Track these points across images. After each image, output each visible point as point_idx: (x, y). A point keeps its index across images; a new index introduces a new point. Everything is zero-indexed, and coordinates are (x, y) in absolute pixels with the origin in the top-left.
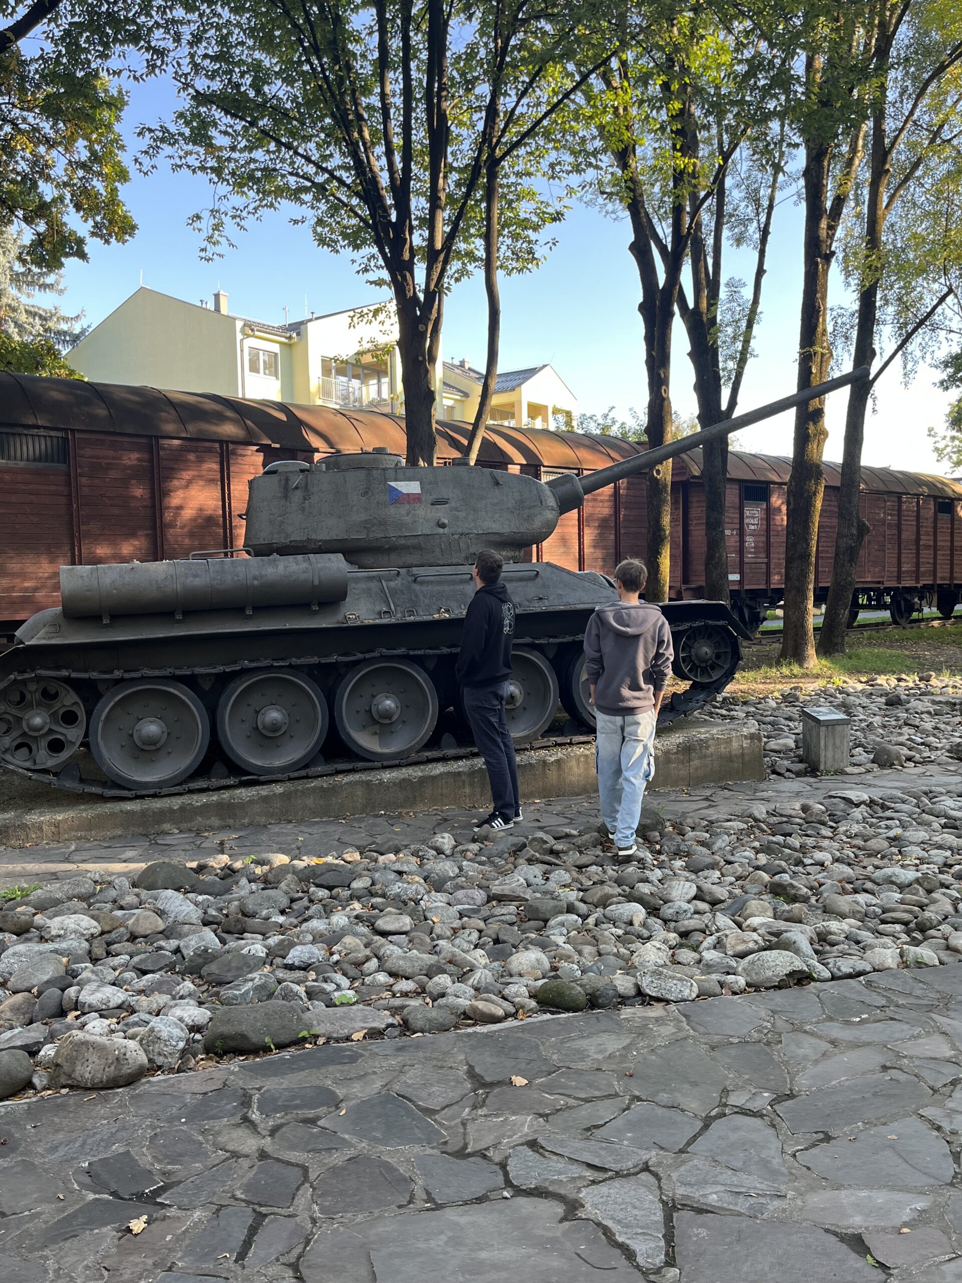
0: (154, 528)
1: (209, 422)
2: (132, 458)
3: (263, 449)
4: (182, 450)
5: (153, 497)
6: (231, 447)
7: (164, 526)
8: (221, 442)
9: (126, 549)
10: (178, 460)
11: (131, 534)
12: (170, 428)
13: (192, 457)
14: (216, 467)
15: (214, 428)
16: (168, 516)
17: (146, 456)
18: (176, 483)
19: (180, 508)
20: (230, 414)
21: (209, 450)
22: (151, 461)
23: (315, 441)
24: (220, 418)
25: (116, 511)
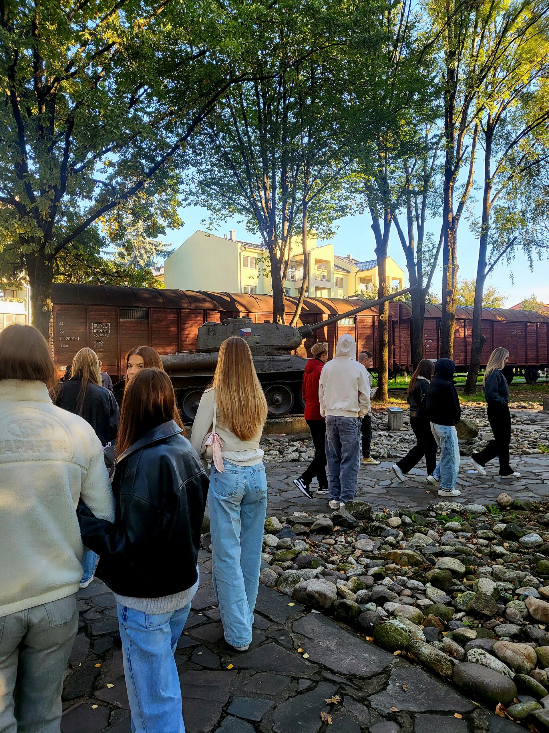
0: (178, 342)
1: (200, 303)
2: (171, 317)
3: (220, 312)
4: (189, 313)
5: (178, 331)
6: (208, 311)
7: (182, 341)
8: (204, 310)
9: (168, 350)
10: (188, 317)
11: (170, 344)
12: (185, 305)
13: (193, 316)
14: (202, 319)
15: (201, 305)
16: (184, 337)
17: (176, 316)
18: (187, 325)
19: (188, 334)
20: (208, 299)
21: (200, 313)
22: (178, 317)
23: (240, 308)
24: (204, 301)
25: (165, 336)
